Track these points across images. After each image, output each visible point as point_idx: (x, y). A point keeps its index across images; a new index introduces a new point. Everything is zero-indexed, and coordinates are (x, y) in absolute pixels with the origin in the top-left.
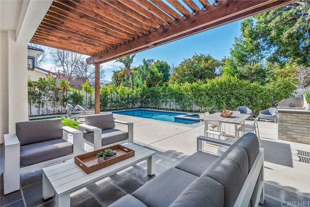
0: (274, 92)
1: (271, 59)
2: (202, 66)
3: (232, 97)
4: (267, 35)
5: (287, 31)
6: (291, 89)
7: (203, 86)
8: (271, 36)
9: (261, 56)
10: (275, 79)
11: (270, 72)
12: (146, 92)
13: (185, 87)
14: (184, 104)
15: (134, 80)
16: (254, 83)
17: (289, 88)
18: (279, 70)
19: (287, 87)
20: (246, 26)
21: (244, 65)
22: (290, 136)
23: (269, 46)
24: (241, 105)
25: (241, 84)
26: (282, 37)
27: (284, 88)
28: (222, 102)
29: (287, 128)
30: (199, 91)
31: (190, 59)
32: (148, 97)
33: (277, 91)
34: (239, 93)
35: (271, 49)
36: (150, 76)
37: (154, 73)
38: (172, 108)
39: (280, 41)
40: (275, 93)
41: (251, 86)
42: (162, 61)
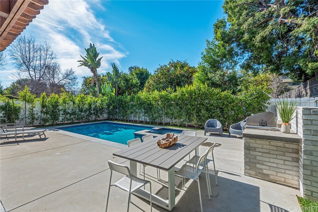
0: (246, 102)
1: (244, 65)
2: (178, 73)
3: (202, 107)
4: (240, 39)
5: (260, 34)
6: (263, 99)
7: (173, 95)
8: (243, 39)
9: (235, 62)
10: (247, 88)
11: (242, 79)
12: (113, 102)
13: (153, 96)
14: (153, 116)
15: (101, 87)
16: (225, 92)
17: (262, 98)
18: (253, 79)
19: (260, 97)
20: (218, 28)
21: (216, 71)
22: (261, 171)
23: (243, 52)
24: (211, 117)
25: (211, 93)
26: (255, 41)
27: (257, 97)
28: (192, 114)
29: (255, 158)
30: (168, 100)
31: (166, 66)
32: (115, 107)
33: (249, 101)
34: (209, 103)
35: (245, 55)
36: (124, 84)
37: (128, 80)
38: (140, 120)
39: (253, 45)
40: (247, 104)
41: (222, 95)
42: (143, 68)
